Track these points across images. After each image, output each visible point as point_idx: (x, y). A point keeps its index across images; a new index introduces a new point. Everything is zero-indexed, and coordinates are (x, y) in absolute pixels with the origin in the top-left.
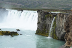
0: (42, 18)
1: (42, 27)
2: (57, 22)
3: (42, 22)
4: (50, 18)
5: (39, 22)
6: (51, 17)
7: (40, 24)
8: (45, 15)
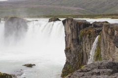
0: (74, 37)
1: (75, 59)
2: (102, 49)
3: (75, 46)
4: (89, 37)
5: (68, 47)
6: (90, 34)
7: (70, 51)
8: (80, 29)
